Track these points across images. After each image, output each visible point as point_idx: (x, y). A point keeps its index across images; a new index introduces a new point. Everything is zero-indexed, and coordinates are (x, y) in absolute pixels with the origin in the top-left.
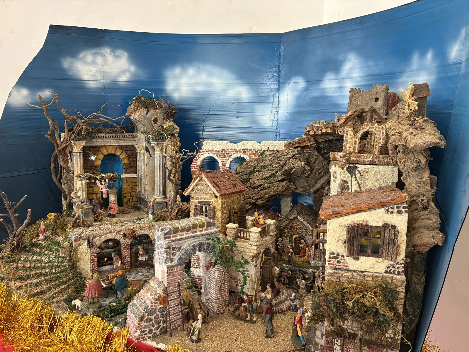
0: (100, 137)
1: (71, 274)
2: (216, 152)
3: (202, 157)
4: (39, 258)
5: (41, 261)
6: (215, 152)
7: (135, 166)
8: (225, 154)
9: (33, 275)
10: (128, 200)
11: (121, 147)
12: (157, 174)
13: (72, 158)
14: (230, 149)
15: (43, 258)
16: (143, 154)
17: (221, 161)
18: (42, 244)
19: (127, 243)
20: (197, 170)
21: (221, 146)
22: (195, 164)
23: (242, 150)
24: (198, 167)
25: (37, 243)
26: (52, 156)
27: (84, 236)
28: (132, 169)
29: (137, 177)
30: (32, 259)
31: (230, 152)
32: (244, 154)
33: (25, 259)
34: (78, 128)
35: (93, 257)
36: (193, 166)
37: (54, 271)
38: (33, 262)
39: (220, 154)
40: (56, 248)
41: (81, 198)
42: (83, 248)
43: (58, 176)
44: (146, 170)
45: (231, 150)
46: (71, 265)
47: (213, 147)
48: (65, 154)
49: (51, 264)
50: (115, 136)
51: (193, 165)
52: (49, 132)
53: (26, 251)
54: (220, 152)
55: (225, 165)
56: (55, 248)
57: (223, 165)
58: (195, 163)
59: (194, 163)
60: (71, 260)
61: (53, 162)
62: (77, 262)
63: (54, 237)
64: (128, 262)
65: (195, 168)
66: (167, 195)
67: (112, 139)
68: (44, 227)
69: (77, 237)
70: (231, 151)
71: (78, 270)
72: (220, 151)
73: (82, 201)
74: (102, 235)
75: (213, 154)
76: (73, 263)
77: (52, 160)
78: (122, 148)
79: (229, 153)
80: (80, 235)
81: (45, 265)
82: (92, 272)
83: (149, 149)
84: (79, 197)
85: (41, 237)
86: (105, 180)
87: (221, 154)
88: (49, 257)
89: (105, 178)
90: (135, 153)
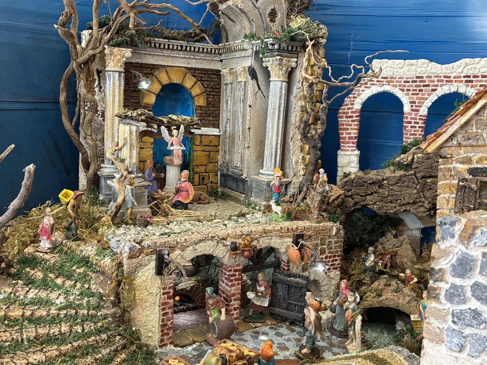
0: (157, 45)
1: (118, 338)
2: (400, 82)
3: (366, 92)
4: (43, 294)
5: (48, 303)
6: (397, 82)
7: (217, 112)
8: (420, 86)
9: (29, 340)
10: (201, 178)
11: (193, 71)
12: (273, 126)
13: (102, 85)
14: (433, 75)
15: (53, 296)
16: (243, 83)
17: (410, 102)
18: (48, 260)
19: (237, 265)
20: (353, 121)
21: (414, 68)
22: (348, 109)
23: (464, 77)
24: (354, 115)
25: (35, 258)
26: (64, 76)
27: (149, 246)
28: (211, 118)
29: (219, 136)
30: (25, 297)
31: (434, 81)
32: (468, 86)
33: (9, 298)
34: (119, 18)
35: (166, 296)
36: (344, 113)
37: (79, 331)
38: (27, 304)
39: (408, 86)
40: (81, 270)
41: (127, 162)
42: (147, 274)
43: (74, 120)
44: (248, 118)
45: (437, 77)
46: (120, 316)
47: (396, 70)
48: (89, 74)
49: (73, 312)
50: (186, 47)
51: (344, 109)
52: (61, 18)
53: (9, 275)
54: (409, 82)
55: (418, 110)
56: (78, 271)
57: (412, 110)
58: (350, 106)
59: (347, 105)
60: (119, 302)
61: (64, 89)
62: (132, 309)
63: (73, 244)
64: (235, 309)
65: (346, 117)
66: (288, 171)
67: (180, 53)
68: (52, 222)
69: (134, 247)
70: (436, 79)
71: (134, 329)
72: (411, 80)
73: (130, 170)
74: (188, 246)
75: (393, 86)
76: (124, 310)
77: (62, 85)
78: (196, 74)
79: (431, 84)
80: (139, 243)
81: (58, 314)
82: (162, 331)
83: (258, 74)
84: (123, 161)
85: (45, 244)
86: (178, 128)
87: (412, 86)
88: (67, 293)
89: (177, 123)
90: (217, 87)
